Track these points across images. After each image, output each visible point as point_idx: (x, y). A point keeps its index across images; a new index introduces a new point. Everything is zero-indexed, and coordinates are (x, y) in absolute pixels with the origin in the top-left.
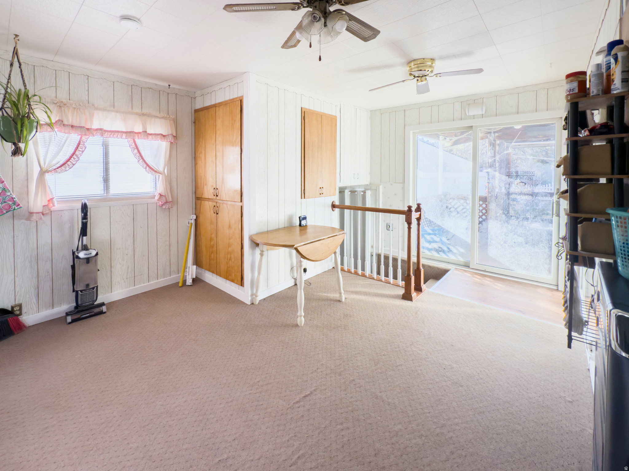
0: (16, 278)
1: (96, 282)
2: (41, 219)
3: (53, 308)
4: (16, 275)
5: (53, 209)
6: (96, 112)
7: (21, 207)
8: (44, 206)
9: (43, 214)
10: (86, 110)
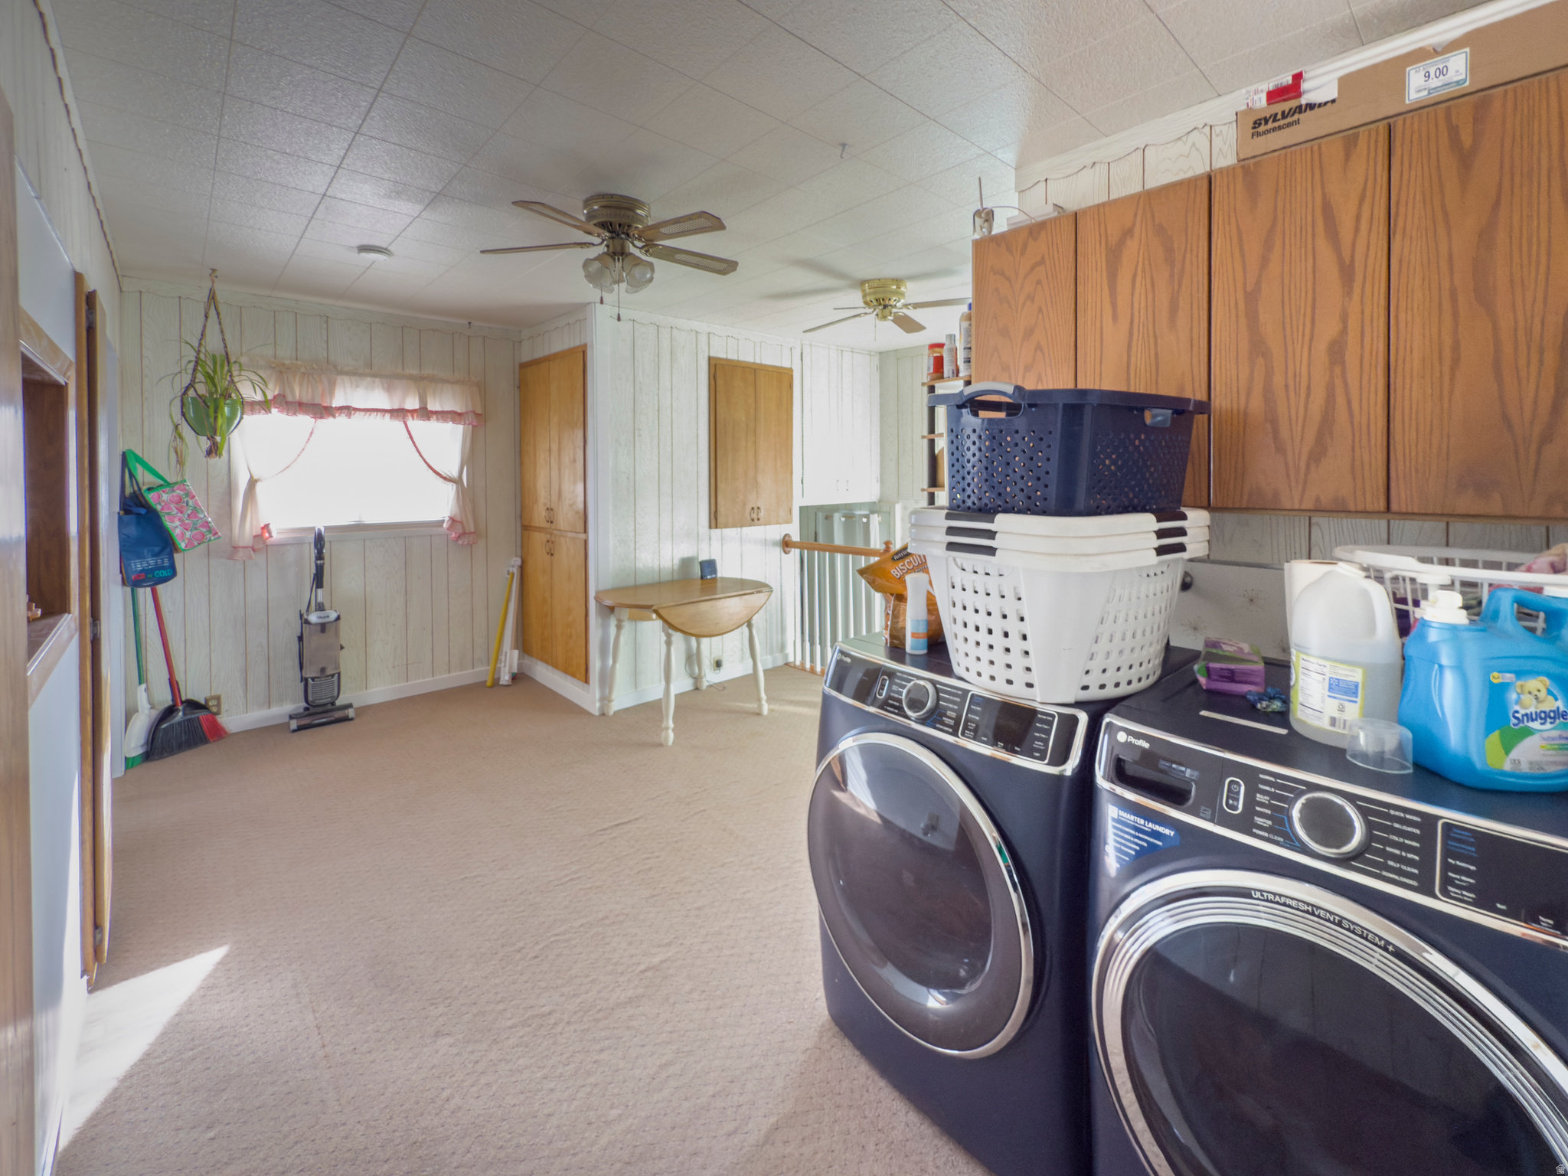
0: (212, 653)
1: (338, 667)
2: (250, 557)
3: (269, 708)
4: (212, 648)
5: (270, 541)
6: (339, 379)
7: (219, 537)
8: (255, 536)
9: (254, 550)
10: (322, 376)
